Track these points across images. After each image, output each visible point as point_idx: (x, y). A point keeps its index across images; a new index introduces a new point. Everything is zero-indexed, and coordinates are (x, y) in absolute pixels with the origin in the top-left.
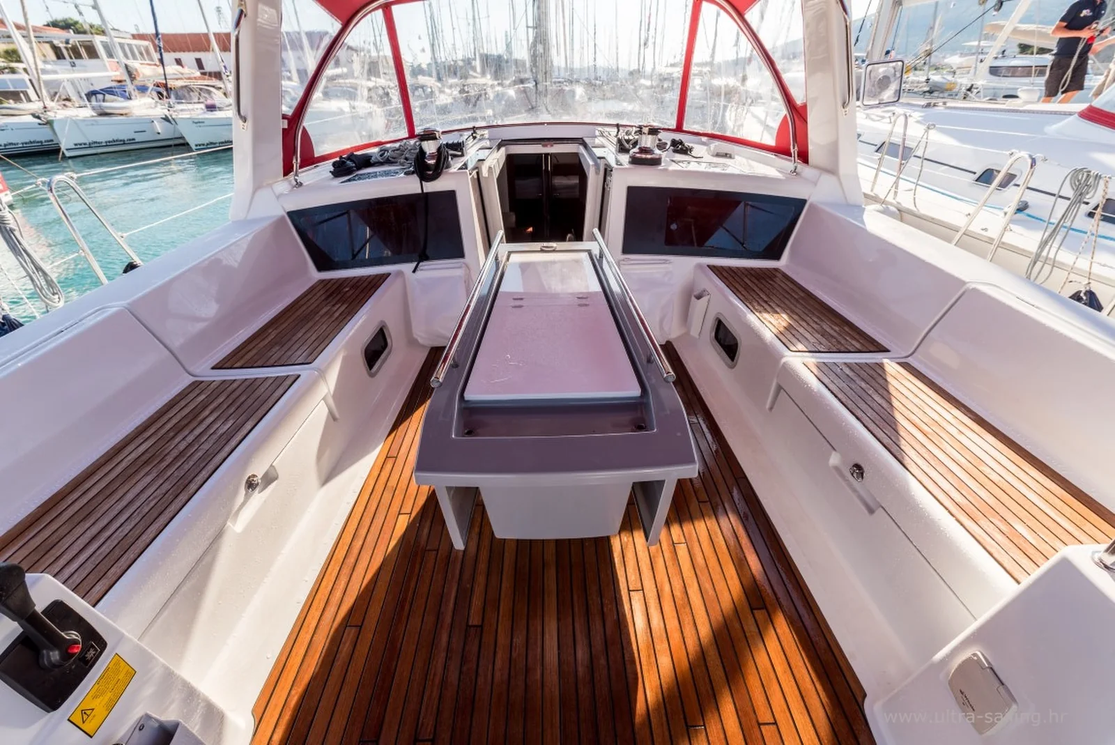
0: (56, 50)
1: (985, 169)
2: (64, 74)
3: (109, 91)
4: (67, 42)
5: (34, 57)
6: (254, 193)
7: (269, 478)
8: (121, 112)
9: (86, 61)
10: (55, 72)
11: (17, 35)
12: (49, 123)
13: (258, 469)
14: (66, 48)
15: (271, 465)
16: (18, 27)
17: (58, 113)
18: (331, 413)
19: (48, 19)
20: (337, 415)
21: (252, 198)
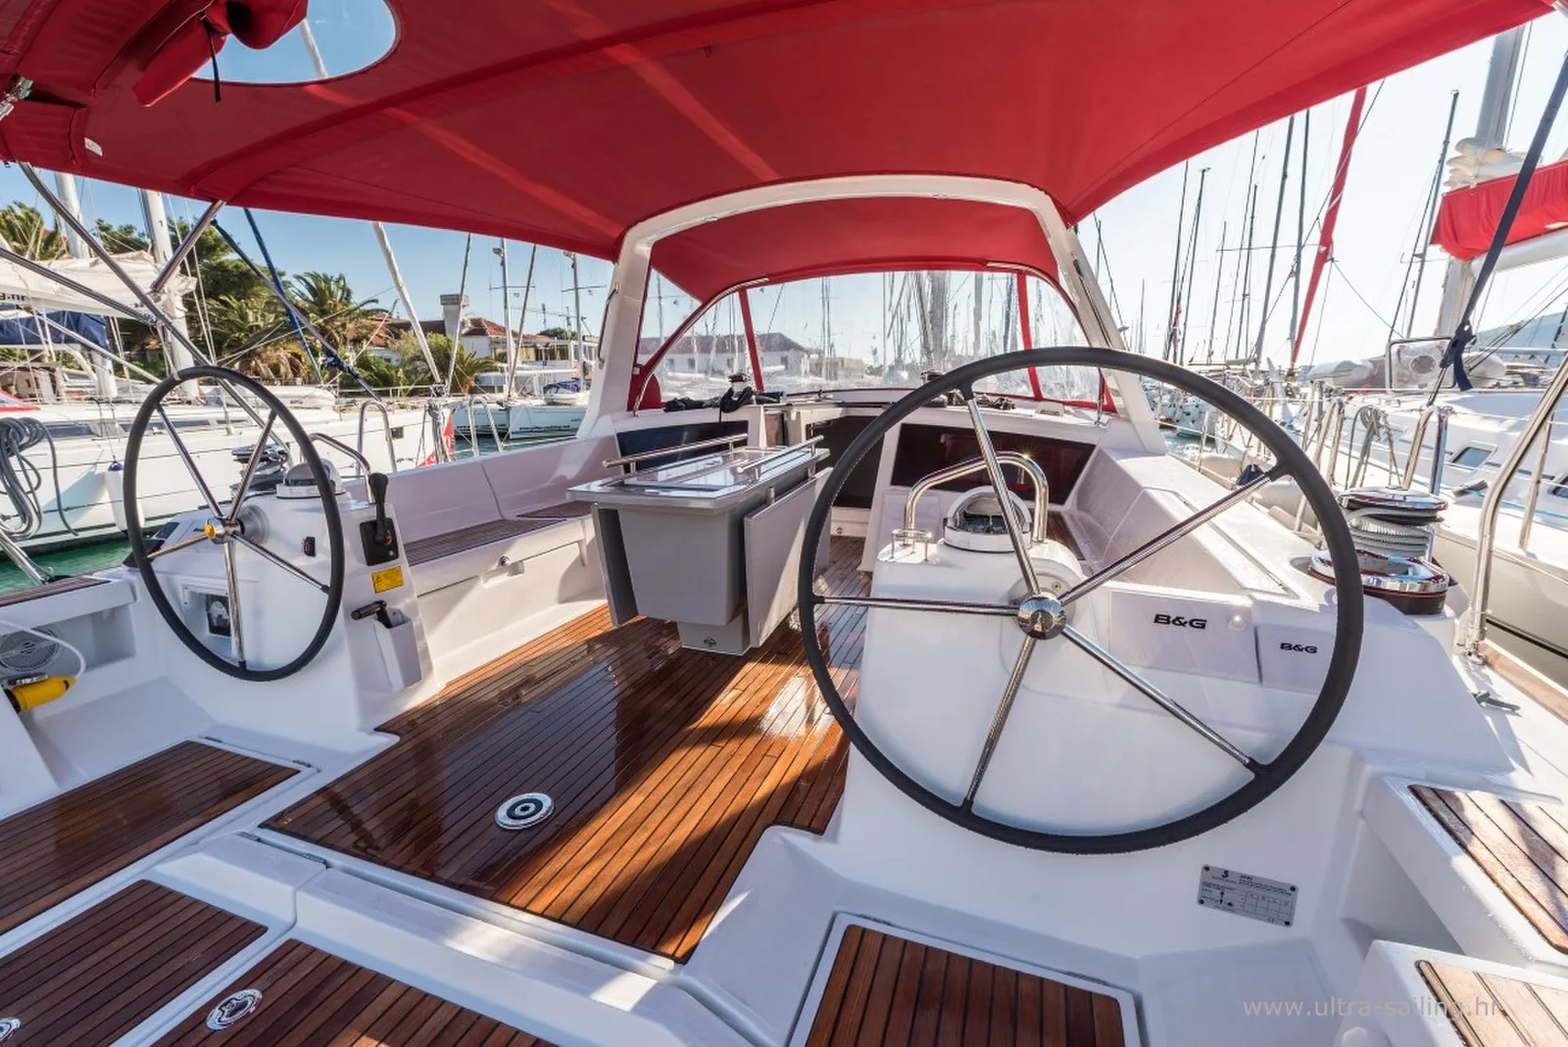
0: (538, 352)
1: (1465, 447)
2: (536, 372)
3: (564, 385)
4: (547, 346)
5: (516, 356)
6: (598, 417)
7: (516, 569)
8: (566, 402)
9: (558, 362)
10: (530, 370)
11: (511, 341)
12: (508, 410)
13: (512, 555)
14: (545, 351)
15: (521, 561)
16: (514, 334)
17: (518, 402)
18: (581, 556)
19: (542, 329)
20: (587, 563)
21: (596, 421)
